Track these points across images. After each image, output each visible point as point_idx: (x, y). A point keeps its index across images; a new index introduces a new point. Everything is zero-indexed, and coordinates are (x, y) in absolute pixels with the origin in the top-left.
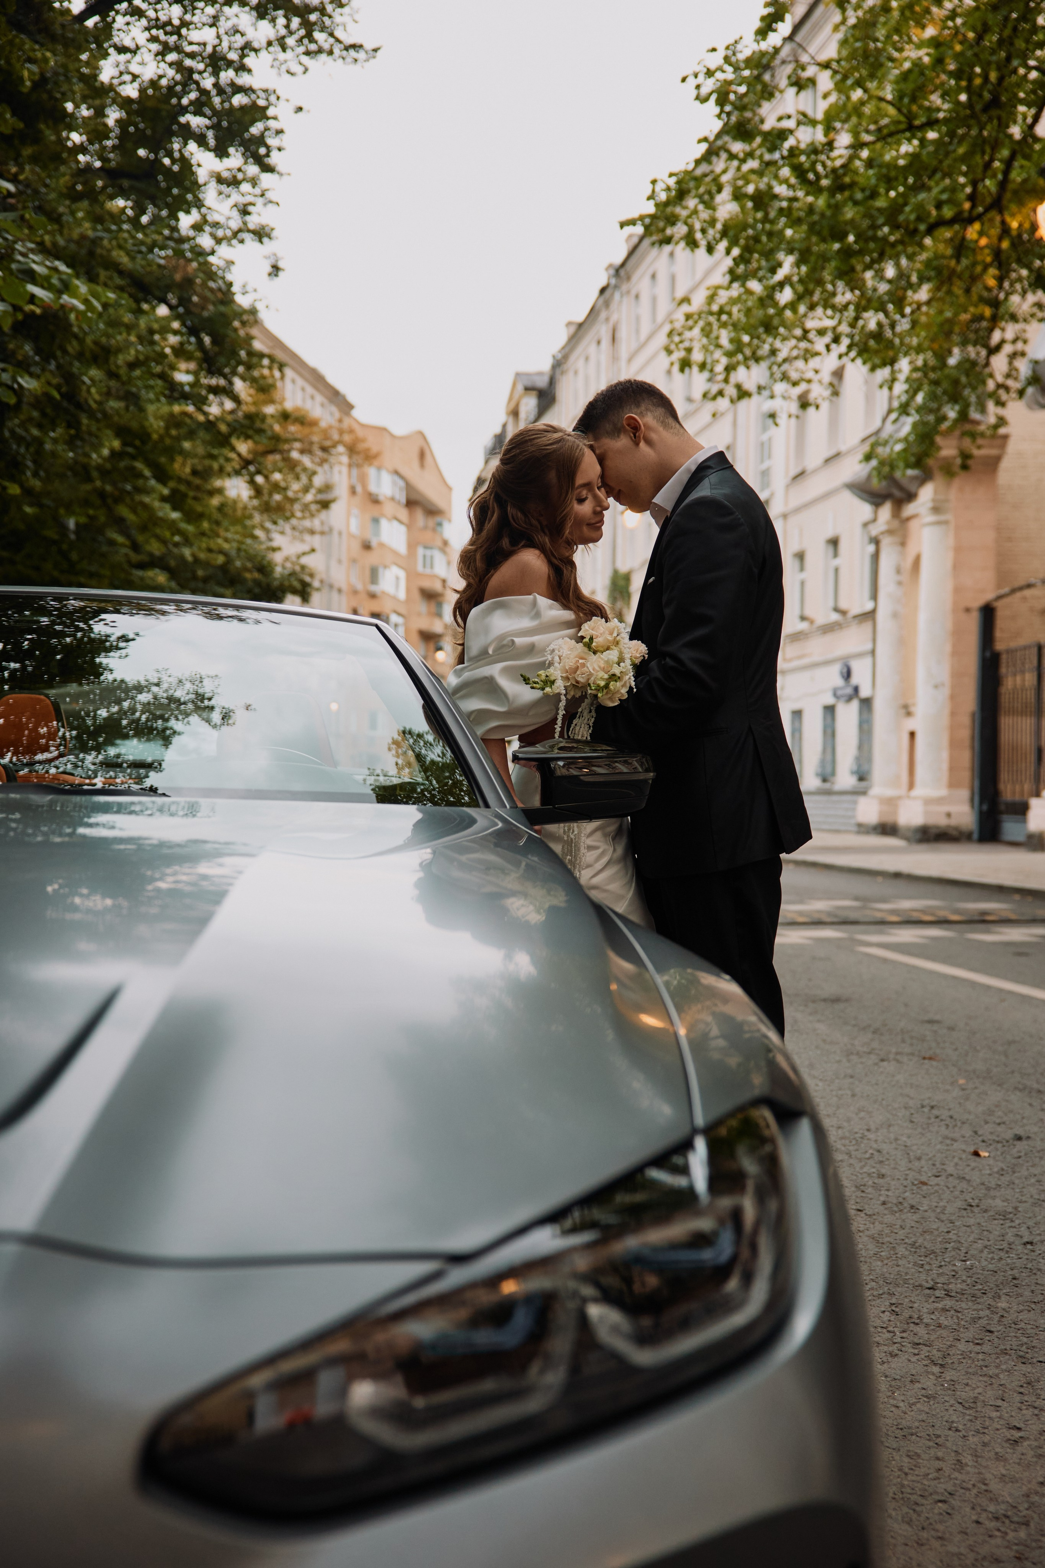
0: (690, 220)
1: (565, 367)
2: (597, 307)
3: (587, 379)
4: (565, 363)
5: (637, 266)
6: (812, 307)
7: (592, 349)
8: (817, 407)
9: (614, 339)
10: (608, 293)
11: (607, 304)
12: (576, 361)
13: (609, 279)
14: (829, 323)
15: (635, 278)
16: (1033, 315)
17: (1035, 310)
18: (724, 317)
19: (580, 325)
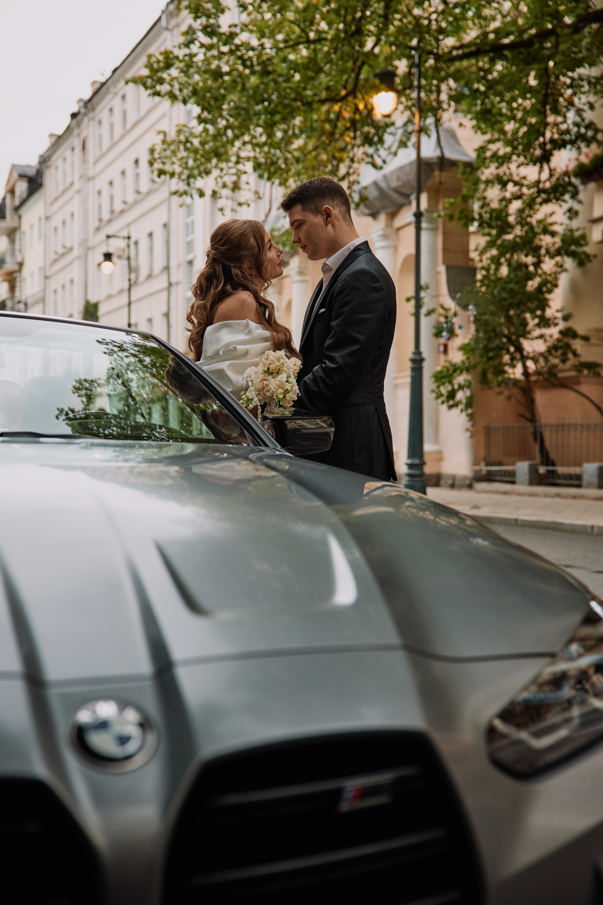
0: (171, 83)
1: (49, 163)
2: (72, 126)
3: (65, 173)
4: (49, 161)
5: (99, 102)
6: (244, 143)
7: (68, 154)
8: (249, 205)
9: (84, 148)
10: (79, 117)
11: (79, 125)
12: (57, 160)
13: (80, 108)
14: (252, 154)
15: (98, 110)
16: (363, 160)
17: (364, 156)
18: (188, 145)
19: (59, 137)
